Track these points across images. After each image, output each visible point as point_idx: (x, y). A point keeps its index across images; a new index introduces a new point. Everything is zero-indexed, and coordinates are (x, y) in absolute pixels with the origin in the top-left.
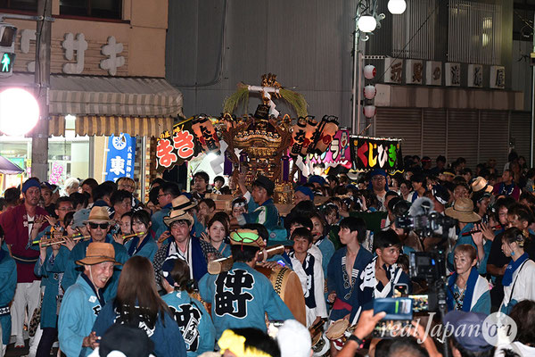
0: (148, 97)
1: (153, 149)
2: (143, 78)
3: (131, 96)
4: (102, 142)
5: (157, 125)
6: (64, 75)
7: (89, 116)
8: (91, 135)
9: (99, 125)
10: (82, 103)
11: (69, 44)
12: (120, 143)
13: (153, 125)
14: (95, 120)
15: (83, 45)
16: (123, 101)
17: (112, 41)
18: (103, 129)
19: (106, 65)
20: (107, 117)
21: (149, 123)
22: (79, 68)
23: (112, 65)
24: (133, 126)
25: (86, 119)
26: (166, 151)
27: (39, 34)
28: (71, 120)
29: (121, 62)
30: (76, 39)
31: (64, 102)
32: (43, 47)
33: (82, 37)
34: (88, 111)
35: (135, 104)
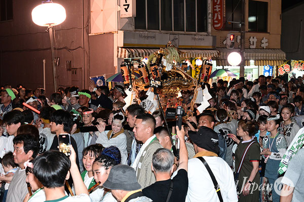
0: (275, 54)
1: (277, 70)
2: (274, 49)
3: (270, 54)
4: (262, 68)
5: (279, 63)
6: (250, 48)
7: (258, 60)
8: (258, 66)
9: (261, 63)
10: (255, 56)
11: (251, 40)
12: (267, 68)
13: (278, 62)
14: (259, 61)
15: (255, 40)
16: (267, 56)
17: (264, 38)
18: (262, 64)
19: (262, 45)
20: (263, 60)
21: (276, 62)
22: (254, 47)
23: (264, 45)
24: (271, 63)
25: (257, 61)
26: (281, 70)
27: (241, 36)
28: (252, 62)
29: (267, 44)
30: (253, 38)
31: (250, 56)
32: (243, 40)
33: (255, 37)
34: (257, 59)
35: (271, 56)
